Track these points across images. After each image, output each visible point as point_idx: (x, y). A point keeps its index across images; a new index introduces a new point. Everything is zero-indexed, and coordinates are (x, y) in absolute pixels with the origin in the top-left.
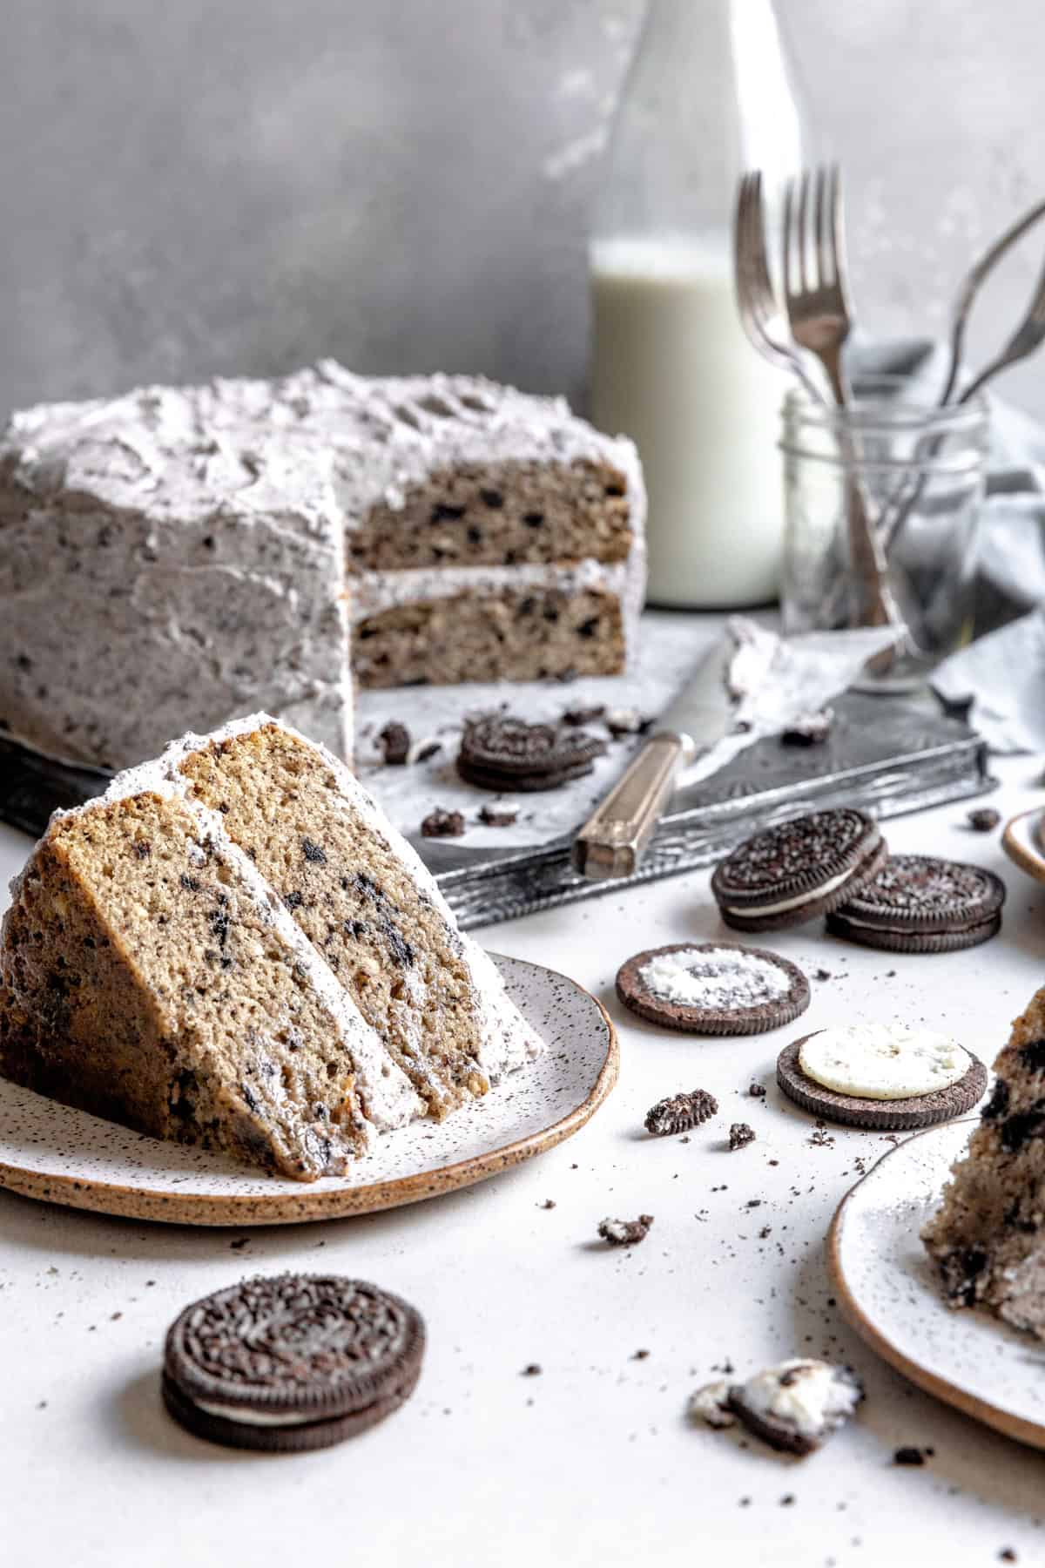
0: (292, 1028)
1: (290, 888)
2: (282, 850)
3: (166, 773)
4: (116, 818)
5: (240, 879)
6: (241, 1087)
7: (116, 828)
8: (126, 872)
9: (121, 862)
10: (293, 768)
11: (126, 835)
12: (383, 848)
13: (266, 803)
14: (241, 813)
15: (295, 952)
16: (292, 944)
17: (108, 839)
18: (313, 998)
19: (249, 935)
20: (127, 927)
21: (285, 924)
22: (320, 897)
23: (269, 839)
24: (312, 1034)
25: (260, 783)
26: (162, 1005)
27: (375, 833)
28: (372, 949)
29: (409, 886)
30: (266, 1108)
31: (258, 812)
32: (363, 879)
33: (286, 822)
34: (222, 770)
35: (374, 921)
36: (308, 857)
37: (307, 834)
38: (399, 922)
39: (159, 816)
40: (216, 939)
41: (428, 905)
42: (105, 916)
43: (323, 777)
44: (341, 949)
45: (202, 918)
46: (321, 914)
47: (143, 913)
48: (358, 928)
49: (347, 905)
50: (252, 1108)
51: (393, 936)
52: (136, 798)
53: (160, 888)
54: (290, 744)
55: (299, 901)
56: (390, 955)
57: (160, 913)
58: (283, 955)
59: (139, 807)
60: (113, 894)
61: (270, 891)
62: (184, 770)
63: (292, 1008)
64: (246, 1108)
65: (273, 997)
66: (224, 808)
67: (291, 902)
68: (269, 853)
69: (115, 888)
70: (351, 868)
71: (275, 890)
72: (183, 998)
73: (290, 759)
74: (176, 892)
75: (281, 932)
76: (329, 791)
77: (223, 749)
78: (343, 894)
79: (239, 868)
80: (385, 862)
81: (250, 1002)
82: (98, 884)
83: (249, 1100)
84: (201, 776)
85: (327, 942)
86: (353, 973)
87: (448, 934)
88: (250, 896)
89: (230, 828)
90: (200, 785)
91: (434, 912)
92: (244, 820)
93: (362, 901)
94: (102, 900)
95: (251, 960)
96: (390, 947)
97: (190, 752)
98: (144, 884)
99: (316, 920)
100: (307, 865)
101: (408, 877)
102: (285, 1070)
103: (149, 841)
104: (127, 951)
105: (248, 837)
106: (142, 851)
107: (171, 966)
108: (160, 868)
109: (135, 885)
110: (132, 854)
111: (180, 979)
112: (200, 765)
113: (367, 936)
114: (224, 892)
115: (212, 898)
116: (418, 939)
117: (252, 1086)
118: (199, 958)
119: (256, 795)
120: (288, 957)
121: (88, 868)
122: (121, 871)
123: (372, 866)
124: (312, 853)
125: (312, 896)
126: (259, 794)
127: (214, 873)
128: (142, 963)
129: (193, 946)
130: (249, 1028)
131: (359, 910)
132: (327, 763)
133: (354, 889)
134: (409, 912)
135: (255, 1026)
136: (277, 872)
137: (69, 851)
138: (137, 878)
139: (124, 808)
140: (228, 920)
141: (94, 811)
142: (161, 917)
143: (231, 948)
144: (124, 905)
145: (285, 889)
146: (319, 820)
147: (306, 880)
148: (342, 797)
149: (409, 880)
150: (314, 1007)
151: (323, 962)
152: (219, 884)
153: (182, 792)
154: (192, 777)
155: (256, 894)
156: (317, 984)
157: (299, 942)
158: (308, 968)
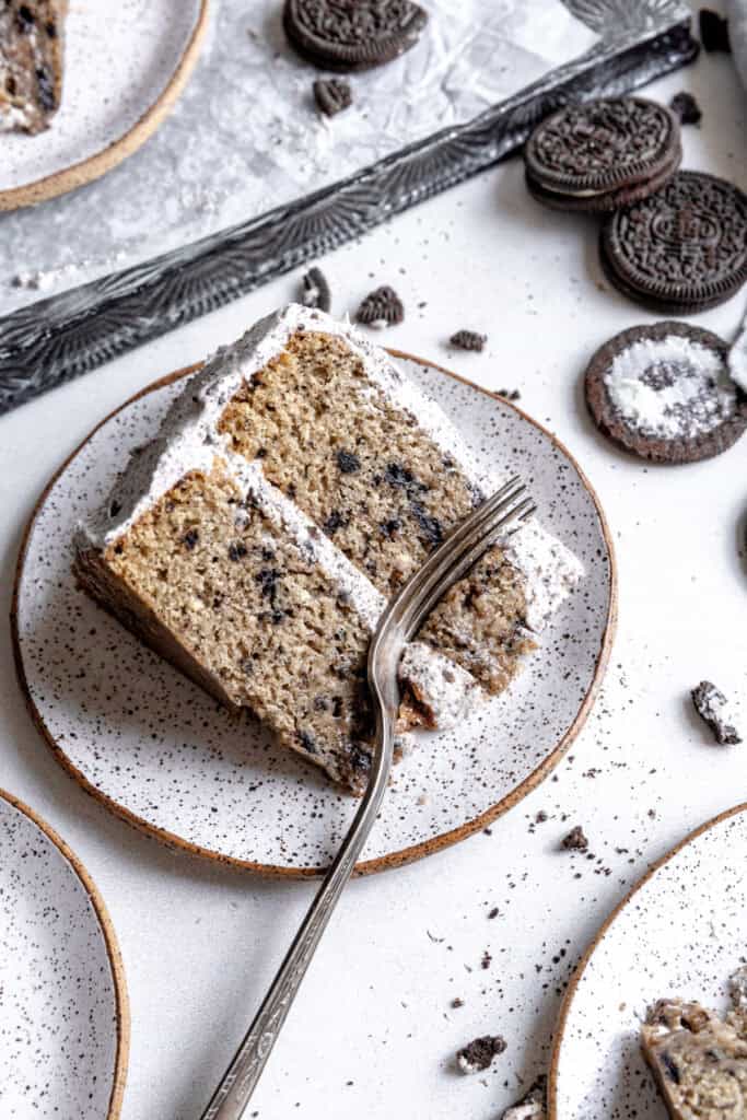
0: (339, 657)
2: (320, 475)
3: (204, 438)
4: (164, 516)
5: (283, 525)
6: (297, 734)
7: (165, 527)
8: (179, 570)
9: (173, 561)
10: (322, 372)
11: (175, 531)
12: (409, 424)
13: (300, 428)
14: (278, 451)
15: (338, 581)
16: (333, 573)
17: (158, 542)
18: (355, 620)
19: (296, 581)
20: (186, 626)
21: (327, 554)
22: (357, 509)
23: (306, 467)
25: (296, 411)
26: (225, 685)
27: (403, 412)
29: (435, 456)
30: (320, 744)
31: (293, 443)
32: (393, 470)
33: (320, 440)
34: (256, 410)
35: (406, 512)
36: (343, 471)
37: (341, 445)
38: (428, 503)
39: (203, 496)
40: (267, 598)
41: (453, 469)
42: (166, 623)
43: (350, 368)
44: (378, 555)
45: (253, 583)
46: (359, 528)
47: (197, 605)
48: (392, 527)
49: (381, 506)
50: (309, 749)
51: (423, 519)
52: (177, 486)
53: (211, 572)
54: (318, 345)
55: (338, 524)
56: (420, 539)
57: (215, 597)
58: (326, 587)
59: (183, 492)
61: (312, 524)
63: (337, 637)
64: (303, 751)
65: (320, 633)
66: (262, 453)
67: (330, 527)
68: (307, 485)
69: (171, 590)
70: (383, 464)
71: (316, 522)
72: (243, 672)
73: (319, 363)
74: (226, 569)
75: (325, 566)
76: (359, 383)
77: (256, 381)
78: (376, 496)
79: (281, 515)
80: (412, 439)
81: (301, 649)
82: (154, 595)
83: (307, 744)
84: (239, 427)
85: (365, 554)
86: (388, 575)
87: (471, 495)
88: (293, 541)
89: (271, 476)
90: (238, 438)
91: (458, 475)
92: (282, 456)
93: (395, 494)
94: (161, 607)
95: (299, 606)
96: (422, 533)
97: (224, 406)
98: (197, 574)
99: (354, 535)
100: (343, 479)
101: (434, 447)
102: (337, 700)
103: (196, 526)
104: (189, 648)
105: (286, 475)
106: (191, 539)
107: (230, 645)
108: (209, 550)
109: (189, 579)
110: (183, 550)
111: (238, 654)
112: (236, 413)
113: (401, 532)
114: (270, 547)
115: (259, 559)
116: (445, 512)
117: (308, 728)
118: (253, 626)
119: (291, 424)
120: (331, 589)
121: (144, 579)
122: (175, 570)
123: (401, 450)
124: (347, 463)
125: (349, 512)
126: (294, 421)
127: (259, 532)
128: (203, 654)
129: (247, 616)
130: (302, 674)
131: (392, 506)
132: (355, 349)
133: (386, 485)
134: (436, 485)
135: (307, 670)
136: (316, 501)
137: (124, 571)
138: (190, 572)
139: (169, 500)
140: (276, 574)
141: (142, 518)
142: (216, 600)
143: (280, 601)
144: (181, 604)
145: (324, 514)
146: (351, 423)
147: (343, 496)
148: (371, 385)
149: (435, 449)
150: (357, 630)
151: (362, 576)
152: (265, 540)
153: (221, 453)
154: (229, 432)
155: (299, 535)
156: (359, 606)
157: (339, 566)
158: (350, 592)
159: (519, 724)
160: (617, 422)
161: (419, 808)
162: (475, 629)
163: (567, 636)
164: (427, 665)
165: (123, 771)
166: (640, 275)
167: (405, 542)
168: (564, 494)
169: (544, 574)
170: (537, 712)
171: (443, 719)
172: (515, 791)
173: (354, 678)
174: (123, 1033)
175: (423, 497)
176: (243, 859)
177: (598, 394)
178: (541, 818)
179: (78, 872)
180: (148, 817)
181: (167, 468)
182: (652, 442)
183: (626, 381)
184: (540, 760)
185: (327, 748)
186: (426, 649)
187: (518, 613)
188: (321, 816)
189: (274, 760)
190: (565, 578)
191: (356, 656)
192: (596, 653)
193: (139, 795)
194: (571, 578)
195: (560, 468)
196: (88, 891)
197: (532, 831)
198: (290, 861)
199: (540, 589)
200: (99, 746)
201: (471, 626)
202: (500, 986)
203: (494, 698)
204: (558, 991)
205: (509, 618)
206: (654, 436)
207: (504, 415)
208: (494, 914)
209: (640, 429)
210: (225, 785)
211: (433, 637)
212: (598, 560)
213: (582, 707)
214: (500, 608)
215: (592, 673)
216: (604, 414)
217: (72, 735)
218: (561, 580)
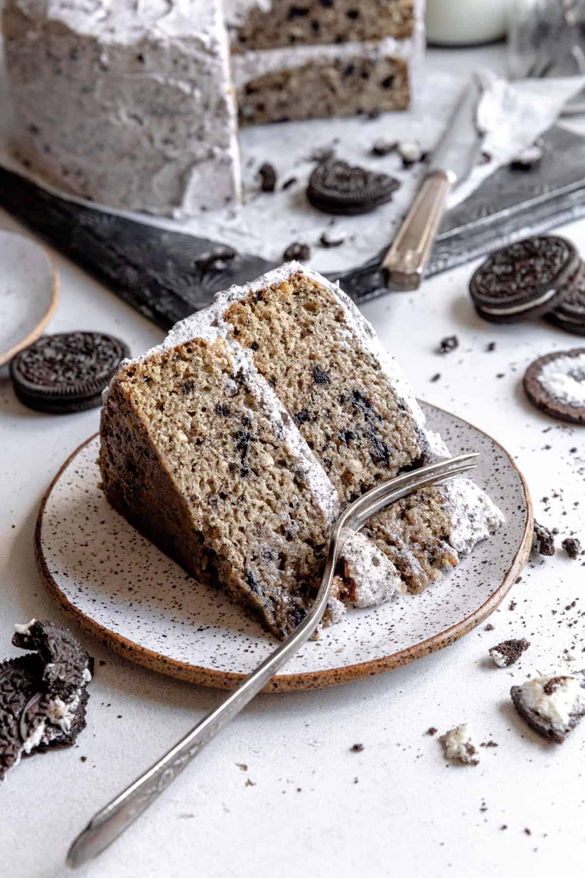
0: (290, 521)
1: (300, 407)
2: (297, 378)
3: (213, 320)
4: (170, 362)
5: (262, 403)
6: (245, 571)
7: (169, 370)
8: (173, 406)
9: (170, 398)
10: (311, 308)
11: (176, 375)
12: (375, 367)
13: (288, 339)
14: (268, 349)
15: (299, 460)
16: (296, 453)
17: (162, 379)
18: (308, 496)
19: (265, 449)
20: (170, 450)
21: (293, 437)
22: (323, 412)
23: (288, 368)
24: (305, 526)
25: (285, 324)
26: (193, 510)
27: (370, 356)
28: (358, 452)
29: (391, 397)
30: (263, 587)
31: (281, 347)
32: (357, 395)
33: (302, 353)
34: (256, 315)
35: (362, 429)
36: (316, 381)
37: (318, 362)
38: (381, 429)
39: (204, 358)
40: (238, 454)
41: (404, 412)
42: (155, 442)
43: (334, 312)
44: (334, 453)
45: (230, 438)
46: (322, 427)
47: (183, 437)
48: (349, 436)
49: (342, 417)
50: (252, 588)
51: (375, 439)
52: (186, 345)
53: (199, 417)
54: (311, 288)
55: (306, 418)
56: (372, 455)
57: (198, 437)
58: (289, 463)
59: (189, 351)
60: (162, 424)
61: (285, 411)
62: (227, 318)
63: (291, 505)
64: (247, 588)
65: (278, 497)
66: (255, 346)
67: (299, 418)
68: (287, 381)
69: (165, 419)
70: (348, 387)
71: (288, 411)
72: (209, 504)
73: (310, 300)
74: (211, 419)
75: (290, 446)
76: (338, 325)
77: (260, 296)
78: (340, 409)
79: (262, 394)
80: (374, 378)
81: (260, 503)
82: (151, 417)
83: (250, 582)
84: (241, 321)
85: (324, 449)
86: (341, 472)
87: (417, 435)
88: (268, 417)
89: (258, 363)
90: (238, 329)
91: (408, 418)
92: (270, 354)
93: (355, 414)
94: (154, 430)
95: (264, 469)
96: (373, 450)
97: (233, 302)
98: (187, 414)
99: (317, 432)
100: (315, 387)
101: (392, 390)
102: (282, 556)
103: (194, 379)
104: (169, 468)
105: (271, 369)
106: (188, 387)
108: (200, 400)
109: (180, 416)
110: (180, 391)
111: (208, 489)
112: (240, 311)
113: (355, 442)
114: (248, 415)
115: (239, 421)
116: (394, 441)
117: (254, 570)
118: (224, 470)
119: (281, 333)
120: (292, 465)
121: (145, 404)
122: (170, 404)
123: (365, 383)
124: (319, 378)
125: (316, 413)
126: (284, 332)
127: (242, 401)
128: (180, 478)
129: (221, 461)
130: (257, 524)
131: (351, 420)
132: (339, 301)
133: (349, 404)
134: (390, 419)
135: (262, 522)
136: (291, 395)
137: (131, 392)
138: (182, 410)
139: (177, 354)
140: (249, 437)
141: (153, 357)
142: (198, 440)
143: (249, 460)
144: (170, 432)
145: (295, 408)
146: (328, 350)
147: (313, 400)
148: (348, 328)
149: (392, 392)
150: (308, 504)
151: (319, 466)
152: (245, 409)
153: (224, 335)
154: (233, 322)
155: (273, 414)
156: (312, 485)
157: (302, 451)
158: (307, 472)
159: (434, 612)
161: (338, 654)
162: (404, 533)
163: (485, 562)
164: (362, 549)
165: (98, 602)
168: (497, 474)
169: (470, 511)
170: (451, 605)
172: (420, 644)
180: (109, 627)
181: (180, 331)
185: (267, 592)
186: (363, 538)
187: (442, 528)
188: (252, 652)
189: (224, 614)
190: (488, 520)
192: (507, 568)
193: (106, 616)
194: (493, 521)
195: (496, 458)
198: (217, 667)
199: (466, 522)
200: (84, 586)
201: (401, 530)
205: (435, 533)
210: (178, 625)
211: (370, 531)
212: (519, 513)
214: (428, 521)
217: (65, 574)
218: (485, 520)
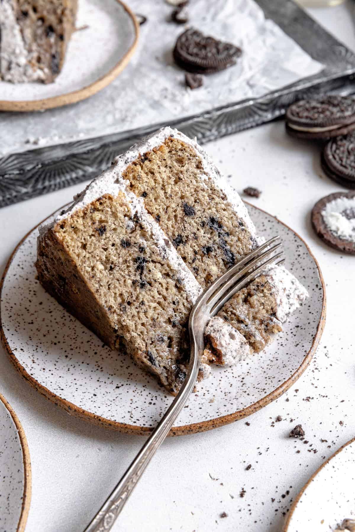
0: (174, 314)
1: (176, 234)
2: (174, 213)
3: (116, 179)
4: (89, 214)
5: (152, 235)
6: (147, 353)
7: (89, 220)
8: (93, 245)
9: (90, 240)
10: (180, 161)
11: (94, 223)
12: (223, 199)
13: (166, 186)
14: (153, 195)
16: (175, 267)
17: (84, 227)
18: (185, 295)
19: (155, 267)
20: (93, 277)
21: (173, 256)
22: (192, 236)
23: (167, 207)
25: (164, 176)
26: (110, 316)
27: (220, 191)
29: (234, 218)
30: (159, 361)
31: (162, 193)
32: (213, 220)
33: (176, 195)
34: (144, 171)
35: (217, 244)
36: (186, 214)
37: (186, 201)
38: (229, 242)
39: (111, 208)
40: (138, 273)
41: (243, 227)
42: (82, 273)
43: (195, 162)
44: (200, 263)
45: (132, 262)
46: (191, 246)
47: (101, 267)
48: (209, 250)
49: (204, 237)
50: (152, 362)
51: (226, 250)
52: (98, 200)
53: (111, 251)
54: (180, 147)
55: (181, 241)
56: (223, 260)
57: (111, 265)
58: (171, 275)
59: (101, 204)
60: (86, 259)
61: (167, 238)
63: (174, 303)
64: (149, 363)
65: (165, 298)
66: (144, 195)
67: (176, 242)
68: (167, 216)
69: (88, 255)
70: (207, 215)
71: (169, 238)
72: (121, 310)
73: (180, 156)
74: (118, 251)
75: (171, 262)
76: (199, 171)
77: (146, 157)
78: (202, 231)
79: (151, 229)
80: (224, 206)
81: (154, 305)
82: (78, 256)
83: (151, 359)
84: (134, 178)
85: (193, 261)
86: (205, 276)
87: (252, 243)
88: (156, 244)
89: (147, 207)
90: (133, 184)
91: (246, 231)
92: (155, 199)
93: (212, 233)
94: (81, 264)
95: (155, 281)
96: (224, 257)
97: (128, 165)
98: (102, 250)
99: (188, 250)
100: (186, 219)
101: (235, 214)
102: (170, 338)
103: (105, 224)
104: (93, 290)
105: (157, 209)
106: (102, 230)
107: (115, 294)
108: (111, 238)
109: (97, 252)
110: (97, 235)
111: (119, 300)
112: (133, 171)
113: (213, 253)
114: (143, 245)
115: (137, 250)
116: (238, 249)
117: (153, 351)
118: (129, 286)
119: (161, 183)
120: (173, 275)
121: (74, 246)
122: (91, 245)
123: (217, 211)
124: (188, 211)
125: (187, 237)
126: (163, 182)
127: (138, 235)
128: (100, 295)
129: (127, 280)
130: (153, 319)
131: (210, 239)
132: (198, 154)
133: (208, 227)
134: (234, 234)
135: (156, 318)
136: (170, 226)
137: (63, 239)
138: (99, 248)
139: (93, 207)
140: (144, 260)
141: (77, 212)
142: (111, 267)
143: (145, 276)
144: (92, 264)
145: (174, 235)
146: (193, 190)
147: (185, 228)
148: (205, 173)
149: (235, 215)
150: (185, 301)
151: (191, 273)
152: (141, 241)
153: (123, 189)
154: (129, 179)
155: (159, 242)
156: (187, 288)
157: (179, 264)
158: (183, 279)
159: (269, 367)
160: (327, 232)
161: (211, 404)
162: (248, 314)
163: (298, 327)
164: (221, 328)
165: (47, 370)
166: (341, 168)
167: (215, 260)
168: (299, 258)
169: (287, 292)
170: (279, 362)
171: (228, 359)
173: (180, 327)
174: (26, 506)
175: (226, 238)
176: (109, 419)
177: (318, 219)
178: (279, 419)
179: (13, 418)
180: (58, 393)
181: (93, 190)
182: (346, 242)
183: (333, 213)
184: (281, 383)
185: (162, 364)
186: (221, 320)
187: (272, 309)
188: (154, 404)
189: (131, 374)
190: (298, 296)
191: (183, 316)
192: (314, 334)
193: (54, 382)
194: (302, 297)
195: (298, 246)
196: (17, 428)
197: (273, 426)
198: (135, 422)
199: (285, 300)
200: (36, 357)
201: (246, 312)
202: (249, 508)
203: (256, 354)
204: (284, 514)
205: (267, 311)
206: (347, 240)
207: (269, 221)
208: (248, 468)
209: (339, 236)
210: (102, 384)
211: (225, 314)
212: (317, 290)
213: (305, 360)
214: (263, 304)
215: (311, 344)
216: (321, 228)
217: (22, 350)
218: (296, 297)
